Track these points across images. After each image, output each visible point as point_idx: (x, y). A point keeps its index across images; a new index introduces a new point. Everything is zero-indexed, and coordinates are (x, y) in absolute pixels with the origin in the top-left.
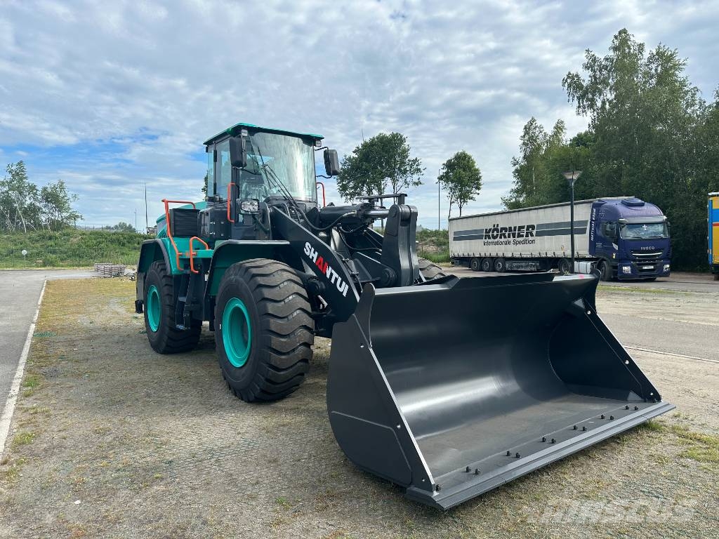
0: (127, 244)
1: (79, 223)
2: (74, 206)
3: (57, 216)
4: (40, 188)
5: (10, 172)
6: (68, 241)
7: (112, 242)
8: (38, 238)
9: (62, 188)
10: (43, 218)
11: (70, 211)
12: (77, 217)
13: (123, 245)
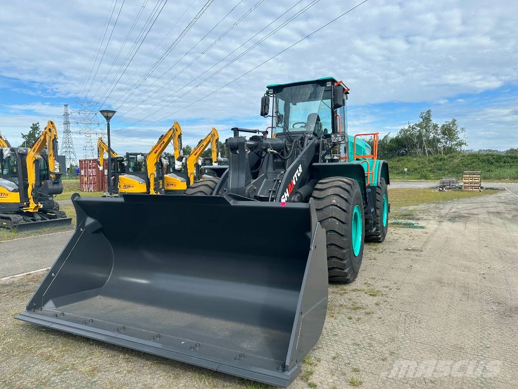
0: (495, 163)
1: (464, 148)
2: (461, 136)
3: (449, 144)
4: (440, 126)
5: (422, 117)
6: (452, 161)
7: (483, 161)
8: (433, 160)
9: (454, 124)
10: (439, 145)
11: (458, 140)
12: (463, 144)
13: (492, 163)
